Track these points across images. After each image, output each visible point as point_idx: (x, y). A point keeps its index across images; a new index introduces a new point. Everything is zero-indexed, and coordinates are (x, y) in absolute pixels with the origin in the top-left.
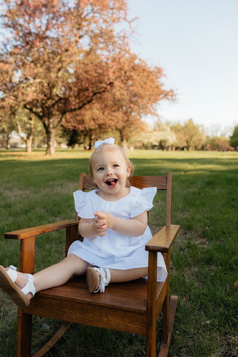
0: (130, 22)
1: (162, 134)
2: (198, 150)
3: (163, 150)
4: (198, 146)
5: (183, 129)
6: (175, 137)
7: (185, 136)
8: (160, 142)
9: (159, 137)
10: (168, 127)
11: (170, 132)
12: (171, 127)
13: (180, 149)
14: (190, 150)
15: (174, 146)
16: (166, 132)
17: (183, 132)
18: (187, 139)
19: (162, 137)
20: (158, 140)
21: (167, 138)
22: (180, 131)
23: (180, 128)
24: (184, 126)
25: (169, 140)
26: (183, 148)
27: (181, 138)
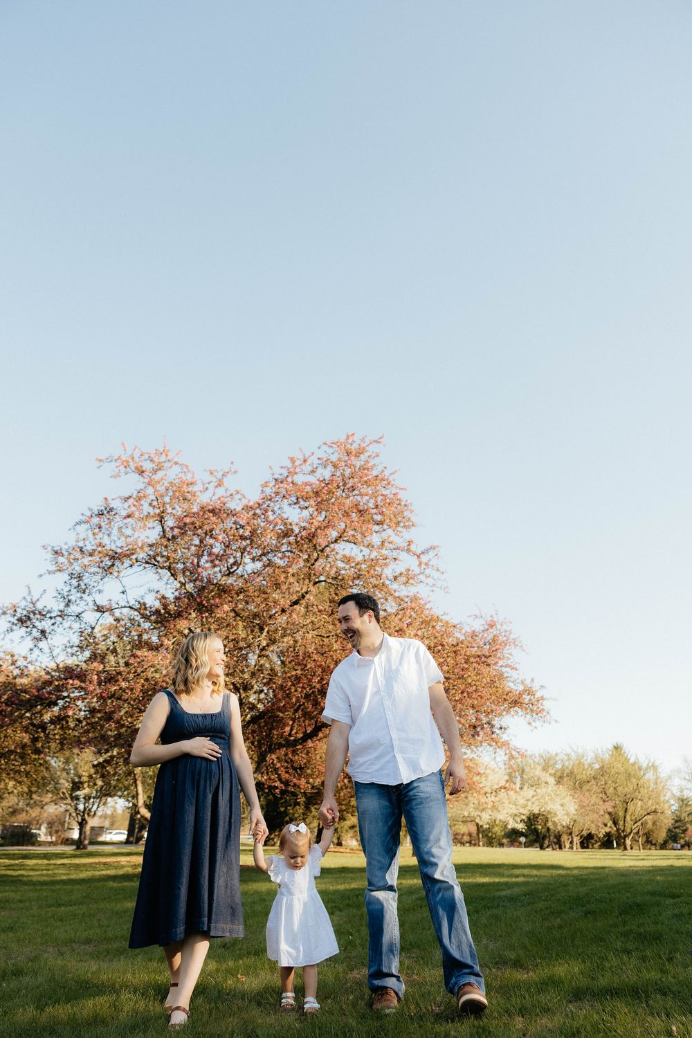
0: (419, 557)
1: (533, 797)
2: (655, 844)
3: (542, 848)
4: (652, 831)
5: (595, 778)
6: (573, 803)
7: (604, 801)
8: (529, 819)
9: (525, 806)
10: (548, 774)
11: (555, 788)
12: (559, 774)
13: (599, 843)
14: (628, 847)
15: (576, 831)
16: (544, 790)
17: (595, 788)
18: (610, 810)
19: (533, 803)
20: (521, 814)
21: (549, 809)
22: (588, 786)
23: (585, 777)
24: (597, 770)
25: (555, 815)
26: (606, 839)
27: (593, 805)
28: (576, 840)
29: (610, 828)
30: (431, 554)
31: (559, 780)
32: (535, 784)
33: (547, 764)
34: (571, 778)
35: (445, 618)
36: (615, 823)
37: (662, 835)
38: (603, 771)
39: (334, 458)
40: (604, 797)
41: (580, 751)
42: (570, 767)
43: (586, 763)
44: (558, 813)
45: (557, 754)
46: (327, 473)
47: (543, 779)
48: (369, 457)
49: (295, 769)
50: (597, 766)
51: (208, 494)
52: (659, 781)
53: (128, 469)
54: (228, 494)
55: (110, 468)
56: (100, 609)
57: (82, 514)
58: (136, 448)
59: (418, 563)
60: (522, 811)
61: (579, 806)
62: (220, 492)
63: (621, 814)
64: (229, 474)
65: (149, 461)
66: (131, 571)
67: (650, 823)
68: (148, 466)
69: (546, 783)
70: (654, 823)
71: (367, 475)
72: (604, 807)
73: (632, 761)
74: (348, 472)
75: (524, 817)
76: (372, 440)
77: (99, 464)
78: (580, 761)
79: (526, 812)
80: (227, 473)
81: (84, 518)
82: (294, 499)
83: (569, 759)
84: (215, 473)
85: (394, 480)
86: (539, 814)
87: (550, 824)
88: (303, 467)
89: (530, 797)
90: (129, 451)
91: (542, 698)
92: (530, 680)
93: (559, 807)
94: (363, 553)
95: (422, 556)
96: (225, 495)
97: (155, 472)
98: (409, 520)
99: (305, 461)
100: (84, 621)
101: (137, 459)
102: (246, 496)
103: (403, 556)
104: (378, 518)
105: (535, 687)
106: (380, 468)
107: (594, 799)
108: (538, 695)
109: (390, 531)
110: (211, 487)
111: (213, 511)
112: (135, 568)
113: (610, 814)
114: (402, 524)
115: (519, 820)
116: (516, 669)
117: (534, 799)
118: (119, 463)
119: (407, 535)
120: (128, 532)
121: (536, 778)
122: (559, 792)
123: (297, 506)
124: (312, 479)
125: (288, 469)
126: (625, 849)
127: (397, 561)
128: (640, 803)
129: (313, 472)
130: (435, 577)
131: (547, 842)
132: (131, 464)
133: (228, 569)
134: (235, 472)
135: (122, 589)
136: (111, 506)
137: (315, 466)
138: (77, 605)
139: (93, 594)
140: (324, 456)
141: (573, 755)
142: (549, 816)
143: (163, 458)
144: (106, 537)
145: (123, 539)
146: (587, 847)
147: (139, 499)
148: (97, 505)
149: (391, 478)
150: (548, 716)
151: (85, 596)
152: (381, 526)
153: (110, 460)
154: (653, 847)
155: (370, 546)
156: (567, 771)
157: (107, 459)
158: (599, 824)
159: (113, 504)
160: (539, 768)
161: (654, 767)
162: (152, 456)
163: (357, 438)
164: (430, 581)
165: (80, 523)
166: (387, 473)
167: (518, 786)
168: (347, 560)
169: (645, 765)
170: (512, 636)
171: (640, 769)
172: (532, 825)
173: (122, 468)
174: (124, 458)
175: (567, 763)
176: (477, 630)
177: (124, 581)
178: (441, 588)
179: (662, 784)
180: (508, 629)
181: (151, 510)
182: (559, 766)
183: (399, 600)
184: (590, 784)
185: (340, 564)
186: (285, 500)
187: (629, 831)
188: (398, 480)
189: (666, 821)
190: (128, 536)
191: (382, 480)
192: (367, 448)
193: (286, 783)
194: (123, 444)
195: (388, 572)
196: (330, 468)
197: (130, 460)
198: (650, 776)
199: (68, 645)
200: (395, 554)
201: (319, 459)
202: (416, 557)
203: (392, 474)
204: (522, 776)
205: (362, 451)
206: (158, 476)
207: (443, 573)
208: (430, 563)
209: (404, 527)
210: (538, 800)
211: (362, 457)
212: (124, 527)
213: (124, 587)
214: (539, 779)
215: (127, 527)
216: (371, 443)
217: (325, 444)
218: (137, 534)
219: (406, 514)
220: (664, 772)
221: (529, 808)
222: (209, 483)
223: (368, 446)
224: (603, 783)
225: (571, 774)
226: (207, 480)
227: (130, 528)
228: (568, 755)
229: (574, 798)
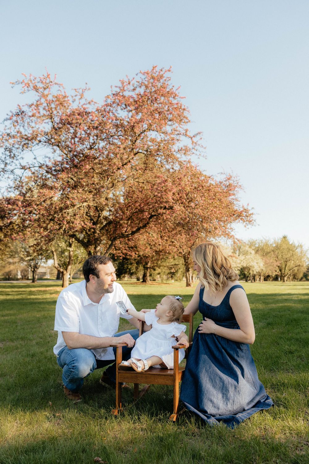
1: (244, 259)
2: (297, 279)
3: (246, 281)
4: (297, 273)
5: (273, 251)
6: (262, 262)
7: (277, 261)
8: (242, 269)
9: (240, 264)
10: (251, 249)
11: (255, 255)
12: (257, 249)
13: (272, 279)
14: (285, 281)
15: (262, 274)
16: (249, 256)
17: (273, 255)
18: (279, 265)
19: (244, 262)
20: (238, 267)
21: (251, 265)
22: (270, 255)
23: (268, 250)
24: (274, 247)
25: (254, 267)
26: (275, 277)
27: (271, 263)
28: (262, 278)
29: (278, 272)
31: (257, 252)
33: (251, 244)
34: (262, 251)
36: (280, 270)
37: (301, 275)
38: (278, 248)
39: (146, 81)
40: (277, 259)
41: (267, 239)
42: (262, 246)
43: (269, 244)
44: (255, 266)
45: (256, 240)
46: (142, 90)
47: (249, 252)
48: (165, 80)
49: (129, 248)
50: (274, 245)
51: (77, 103)
52: (302, 252)
53: (29, 88)
54: (87, 103)
55: (19, 88)
56: (23, 168)
57: (7, 114)
58: (31, 74)
59: (191, 142)
60: (238, 265)
61: (265, 263)
62: (83, 101)
63: (284, 266)
65: (40, 83)
66: (37, 147)
67: (296, 270)
68: (40, 85)
69: (251, 253)
70: (298, 270)
72: (276, 264)
73: (291, 243)
74: (153, 90)
75: (239, 268)
76: (167, 70)
77: (12, 85)
78: (267, 243)
79: (240, 266)
80: (85, 90)
81: (8, 117)
82: (123, 106)
83: (262, 243)
84: (78, 90)
86: (246, 267)
87: (251, 272)
88: (129, 87)
89: (242, 259)
90: (28, 78)
91: (252, 214)
92: (247, 205)
93: (256, 264)
94: (161, 137)
95: (193, 138)
96: (85, 103)
97: (45, 89)
98: (187, 118)
99: (129, 83)
100: (16, 174)
101: (33, 82)
102: (97, 103)
103: (182, 138)
104: (170, 116)
105: (249, 208)
106: (171, 87)
107: (272, 261)
108: (250, 212)
109: (177, 125)
110: (77, 98)
111: (79, 113)
112: (40, 145)
113: (279, 267)
114: (183, 121)
115: (236, 269)
117: (244, 261)
118: (23, 85)
119: (185, 127)
120: (33, 124)
121: (246, 251)
122: (256, 257)
123: (125, 110)
124: (134, 94)
125: (119, 87)
126: (284, 281)
128: (293, 262)
129: (134, 90)
130: (200, 151)
131: (248, 279)
132: (31, 85)
133: (90, 146)
134: (89, 89)
135: (34, 157)
136: (23, 110)
137: (135, 86)
138: (11, 165)
139: (19, 160)
140: (140, 81)
141: (264, 241)
142: (251, 268)
143: (48, 81)
144: (22, 128)
145: (30, 129)
146: (267, 280)
147: (37, 106)
148: (15, 110)
149: (177, 93)
150: (255, 222)
151: (15, 161)
152: (172, 122)
153: (18, 83)
154: (296, 280)
155: (165, 133)
156: (260, 248)
157: (16, 82)
158: (273, 271)
159: (24, 109)
160: (248, 246)
161: (301, 246)
162: (42, 79)
163: (158, 69)
164: (198, 153)
165: (6, 120)
166: (174, 89)
167: (237, 255)
168: (153, 140)
169: (297, 245)
170: (240, 184)
171: (294, 246)
172: (243, 271)
173: (26, 88)
174: (26, 81)
175: (261, 244)
176: (222, 181)
177: (34, 152)
178: (203, 156)
179: (304, 253)
180: (237, 180)
181: (45, 112)
182: (257, 246)
183: (180, 163)
184: (271, 253)
185: (150, 144)
186: (119, 107)
187: (286, 274)
189: (303, 270)
190: (33, 127)
191: (172, 93)
192: (164, 75)
195: (175, 148)
196: (143, 87)
197: (30, 82)
198: (299, 250)
199: (9, 187)
200: (178, 137)
201: (137, 82)
202: (190, 138)
203: (177, 90)
204: (239, 250)
205: (162, 77)
206: (46, 92)
207: (205, 148)
208: (198, 143)
209: (184, 122)
210: (246, 261)
211: (162, 81)
212: (30, 121)
213: (35, 156)
214: (247, 251)
215: (32, 122)
216: (166, 71)
217: (141, 72)
218: (37, 126)
219: (186, 114)
220: (305, 248)
221: (242, 264)
222: (76, 96)
223: (164, 73)
224: (277, 253)
225: (262, 249)
226: (74, 95)
227: (34, 122)
228: (262, 241)
229: (263, 259)
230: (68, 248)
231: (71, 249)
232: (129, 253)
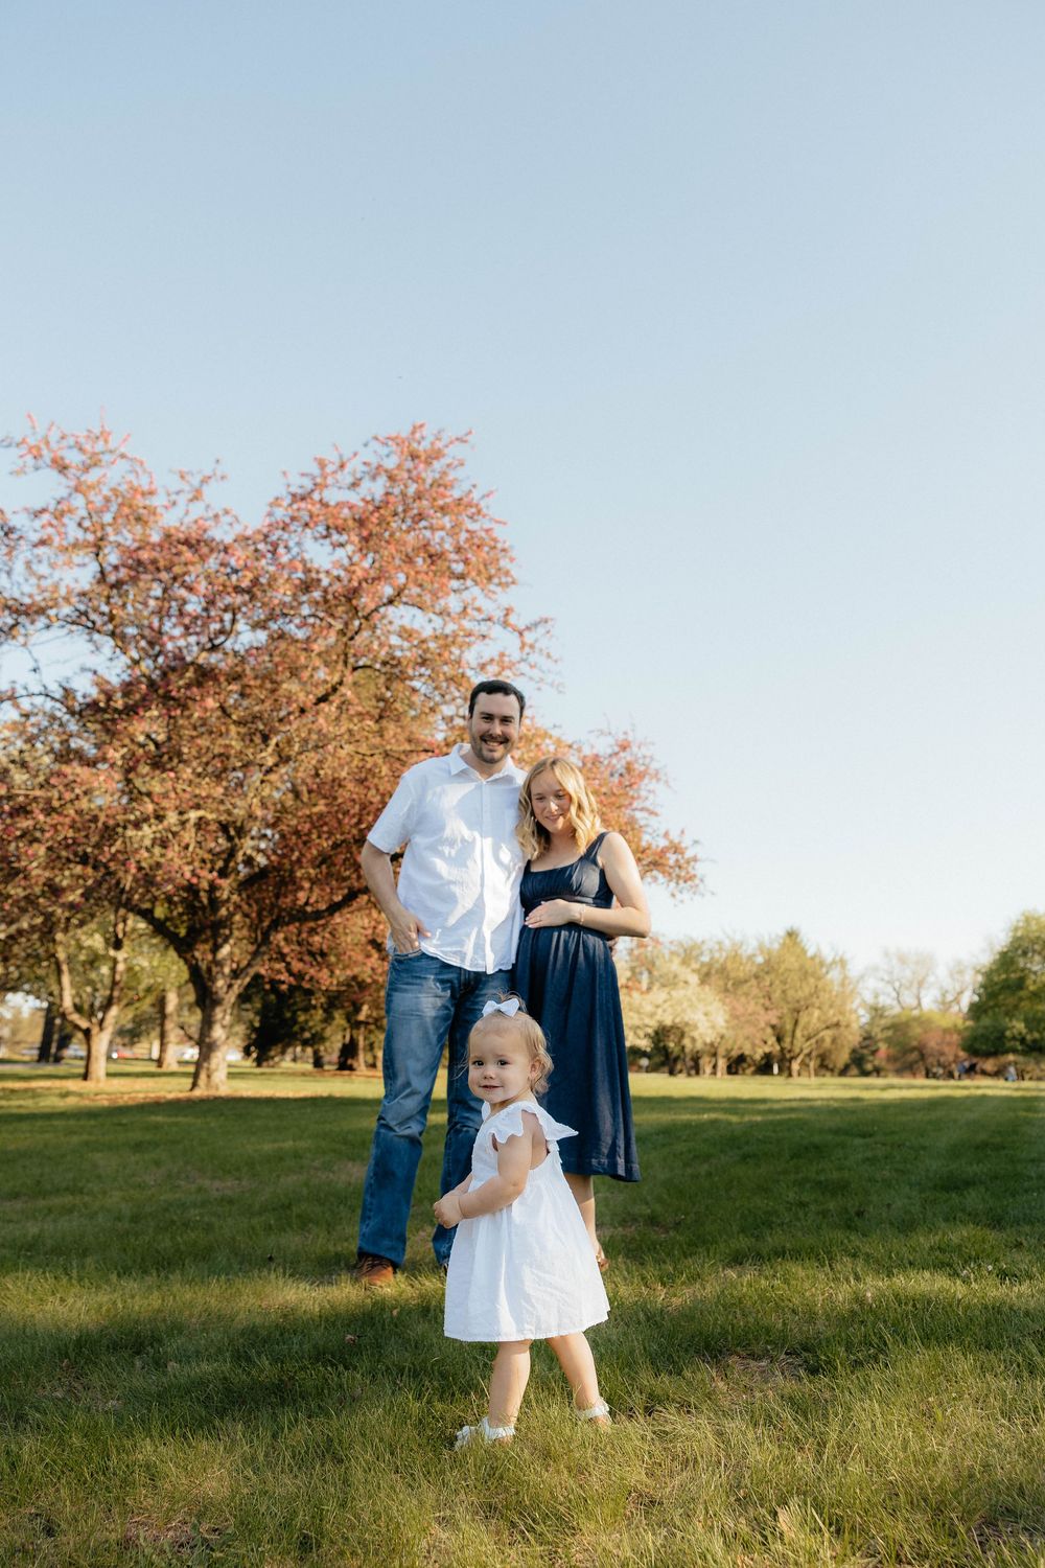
0: (521, 634)
1: (665, 1002)
2: (832, 1070)
3: (672, 1073)
4: (830, 1051)
5: (756, 977)
6: (722, 1012)
7: (767, 1009)
8: (657, 1033)
9: (652, 1015)
10: (689, 970)
11: (698, 989)
12: (705, 970)
13: (752, 1069)
14: (795, 1073)
15: (721, 1051)
16: (682, 993)
17: (755, 991)
18: (774, 1021)
19: (664, 1011)
20: (647, 1026)
21: (686, 1019)
22: (745, 988)
23: (741, 975)
24: (759, 965)
25: (696, 1027)
26: (763, 1062)
27: (750, 1015)
28: (722, 1064)
29: (772, 1047)
30: (541, 630)
31: (705, 978)
32: (671, 982)
33: (688, 954)
34: (722, 976)
35: (555, 733)
36: (779, 1039)
37: (843, 1057)
38: (769, 967)
39: (391, 463)
40: (767, 1003)
41: (738, 937)
42: (722, 960)
43: (744, 955)
44: (699, 1025)
45: (703, 942)
46: (377, 489)
47: (682, 977)
48: (449, 466)
49: (312, 954)
50: (760, 960)
51: (177, 512)
52: (847, 982)
53: (40, 462)
54: (211, 514)
55: (8, 458)
58: (53, 424)
59: (519, 645)
60: (647, 1021)
61: (731, 1015)
62: (197, 509)
63: (789, 1027)
64: (212, 481)
65: (75, 451)
66: (47, 635)
67: (828, 1041)
68: (73, 458)
69: (686, 982)
70: (834, 1041)
71: (444, 496)
72: (767, 1018)
73: (810, 953)
74: (412, 489)
75: (650, 1031)
76: (453, 438)
78: (736, 952)
79: (653, 1023)
80: (210, 477)
82: (321, 529)
83: (721, 949)
84: (188, 478)
85: (488, 507)
86: (672, 1027)
87: (687, 1042)
88: (339, 476)
89: (660, 1001)
90: (41, 431)
91: (695, 859)
92: (679, 832)
93: (702, 1017)
94: (433, 625)
95: (526, 634)
96: (205, 515)
97: (87, 469)
98: (507, 573)
99: (342, 466)
101: (54, 446)
102: (240, 519)
103: (496, 631)
104: (459, 568)
105: (686, 842)
106: (466, 486)
107: (752, 1007)
108: (689, 854)
109: (476, 591)
110: (182, 500)
111: (186, 542)
112: (55, 631)
113: (773, 1027)
114: (496, 580)
115: (641, 1034)
116: (656, 814)
117: (666, 1006)
118: (23, 450)
119: (505, 598)
120: (43, 569)
121: (671, 976)
122: (703, 996)
123: (327, 541)
124: (354, 498)
125: (314, 478)
126: (790, 1075)
127: (487, 641)
128: (817, 1013)
129: (354, 485)
130: (543, 668)
131: (679, 1067)
132: (45, 452)
133: (211, 640)
134: (223, 478)
135: (32, 665)
136: (11, 524)
137: (359, 474)
140: (374, 461)
141: (728, 945)
142: (686, 1029)
143: (100, 446)
144: (4, 576)
145: (33, 581)
146: (736, 1073)
147: (59, 515)
149: (483, 504)
150: (701, 886)
152: (462, 581)
153: (6, 442)
154: (828, 1074)
155: (444, 613)
156: (717, 966)
158: (757, 1042)
159: (14, 521)
160: (677, 961)
161: (843, 963)
162: (82, 440)
163: (428, 432)
164: (535, 673)
166: (476, 495)
167: (644, 986)
168: (406, 634)
169: (829, 960)
170: (654, 765)
171: (822, 964)
172: (660, 1042)
173: (29, 459)
174: (32, 441)
175: (717, 955)
176: (601, 753)
177: (37, 651)
178: (552, 685)
179: (851, 987)
180: (648, 754)
181: (80, 534)
182: (705, 959)
184: (749, 984)
185: (394, 640)
186: (308, 531)
187: (797, 1050)
188: (492, 507)
189: (850, 1038)
190: (41, 577)
191: (469, 505)
192: (446, 451)
193: (300, 976)
194: (29, 416)
195: (470, 656)
196: (382, 480)
197: (43, 447)
198: (834, 975)
201: (365, 463)
202: (516, 634)
203: (484, 497)
204: (650, 973)
205: (437, 454)
206: (92, 477)
207: (556, 661)
208: (537, 645)
209: (500, 584)
210: (672, 1006)
211: (437, 465)
212: (35, 561)
213: (36, 661)
214: (675, 976)
215: (40, 562)
216: (451, 442)
217: (376, 438)
218: (57, 575)
219: (504, 563)
220: (855, 969)
221: (658, 1017)
222: (178, 493)
223: (447, 446)
224: (768, 983)
225: (723, 970)
226: (174, 488)
227: (45, 563)
228: (719, 943)
229: (724, 1004)
230: (112, 953)
231: (121, 955)
232: (312, 971)
